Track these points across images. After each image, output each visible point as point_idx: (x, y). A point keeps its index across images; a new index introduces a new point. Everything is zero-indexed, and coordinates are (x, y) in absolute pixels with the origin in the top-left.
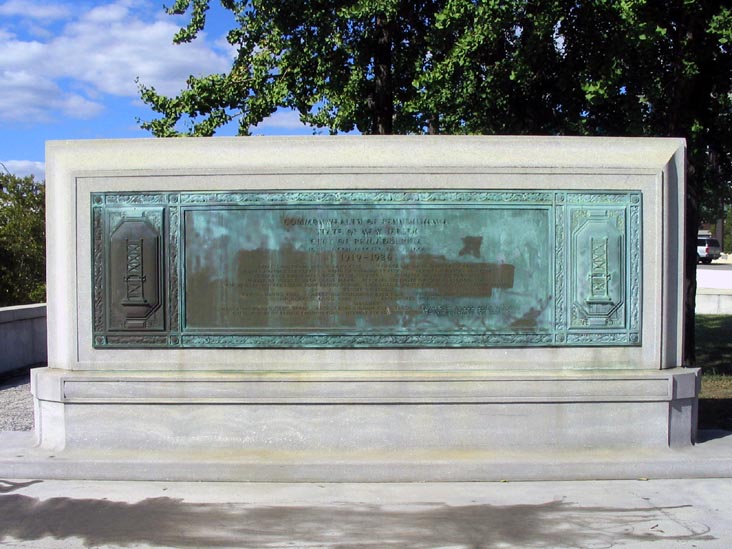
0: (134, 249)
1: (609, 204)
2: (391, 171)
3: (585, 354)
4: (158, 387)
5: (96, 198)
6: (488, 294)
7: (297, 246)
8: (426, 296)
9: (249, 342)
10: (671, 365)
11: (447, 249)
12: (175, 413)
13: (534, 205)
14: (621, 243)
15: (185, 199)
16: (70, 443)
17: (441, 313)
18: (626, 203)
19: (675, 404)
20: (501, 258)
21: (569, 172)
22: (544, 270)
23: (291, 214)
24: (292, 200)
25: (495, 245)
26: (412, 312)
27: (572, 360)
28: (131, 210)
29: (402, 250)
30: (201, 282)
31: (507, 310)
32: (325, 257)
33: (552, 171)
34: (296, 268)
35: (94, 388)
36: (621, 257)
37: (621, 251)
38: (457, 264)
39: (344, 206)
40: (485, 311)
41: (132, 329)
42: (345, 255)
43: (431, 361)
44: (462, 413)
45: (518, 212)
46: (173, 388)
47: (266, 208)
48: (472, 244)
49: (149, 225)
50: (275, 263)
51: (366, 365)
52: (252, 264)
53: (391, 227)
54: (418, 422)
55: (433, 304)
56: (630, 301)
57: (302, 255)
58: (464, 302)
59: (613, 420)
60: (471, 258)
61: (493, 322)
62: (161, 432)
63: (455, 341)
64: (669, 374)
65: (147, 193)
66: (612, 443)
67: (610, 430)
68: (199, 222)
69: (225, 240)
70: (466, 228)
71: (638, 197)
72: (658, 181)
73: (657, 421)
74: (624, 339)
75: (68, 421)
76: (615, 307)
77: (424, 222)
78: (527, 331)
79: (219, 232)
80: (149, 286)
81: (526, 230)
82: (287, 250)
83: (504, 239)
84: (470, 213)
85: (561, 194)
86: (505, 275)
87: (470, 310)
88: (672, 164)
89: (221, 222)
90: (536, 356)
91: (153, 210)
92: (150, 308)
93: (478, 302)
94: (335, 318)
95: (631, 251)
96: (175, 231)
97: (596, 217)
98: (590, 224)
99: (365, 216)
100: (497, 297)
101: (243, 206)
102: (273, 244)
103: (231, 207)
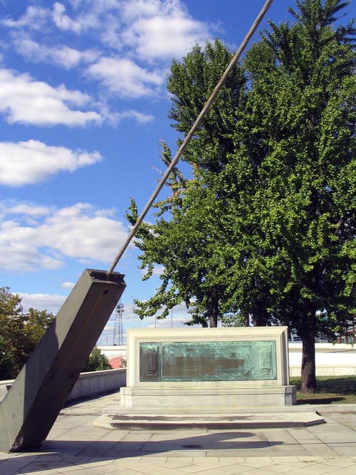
0: (151, 356)
1: (267, 344)
2: (213, 337)
3: (263, 382)
4: (156, 391)
5: (141, 344)
6: (238, 367)
7: (191, 356)
8: (222, 368)
9: (179, 379)
10: (286, 384)
11: (227, 356)
12: (161, 398)
13: (248, 345)
14: (271, 354)
15: (163, 344)
16: (133, 406)
17: (227, 372)
18: (271, 343)
19: (286, 394)
20: (241, 358)
21: (257, 336)
22: (251, 361)
23: (189, 348)
24: (189, 344)
25: (239, 354)
26: (219, 372)
27: (259, 383)
28: (150, 347)
29: (216, 357)
30: (167, 365)
31: (242, 371)
32: (197, 358)
33: (253, 336)
34: (190, 361)
35: (140, 391)
36: (271, 357)
37: (271, 356)
38: (229, 360)
39: (202, 346)
40: (237, 372)
41: (151, 376)
42: (202, 358)
43: (224, 384)
44: (231, 397)
45: (245, 347)
46: (160, 391)
47: (183, 346)
48: (234, 355)
49: (154, 351)
50: (185, 360)
51: (208, 385)
52: (180, 360)
53: (213, 351)
54: (221, 399)
55: (225, 370)
56: (274, 368)
57: (192, 358)
58: (232, 369)
59: (270, 399)
60: (233, 358)
61: (239, 374)
62: (156, 403)
63: (230, 379)
64: (284, 387)
65: (154, 343)
66: (270, 405)
67: (270, 401)
68: (167, 350)
69: (173, 354)
70: (232, 351)
71: (275, 342)
72: (279, 338)
73: (282, 398)
74: (272, 377)
75: (133, 400)
76: (270, 370)
77: (221, 349)
78: (247, 376)
79: (172, 352)
80: (154, 366)
81: (247, 351)
82: (188, 357)
83: (241, 353)
84: (233, 347)
85: (255, 342)
86: (242, 362)
87: (233, 371)
88: (283, 333)
89: (172, 350)
90: (250, 383)
91: (155, 347)
92: (154, 371)
93: (235, 369)
94: (200, 373)
95: (273, 355)
96: (161, 352)
97: (264, 347)
98: (263, 349)
99: (207, 348)
100: (240, 368)
101: (177, 346)
102: (185, 355)
103: (174, 346)
